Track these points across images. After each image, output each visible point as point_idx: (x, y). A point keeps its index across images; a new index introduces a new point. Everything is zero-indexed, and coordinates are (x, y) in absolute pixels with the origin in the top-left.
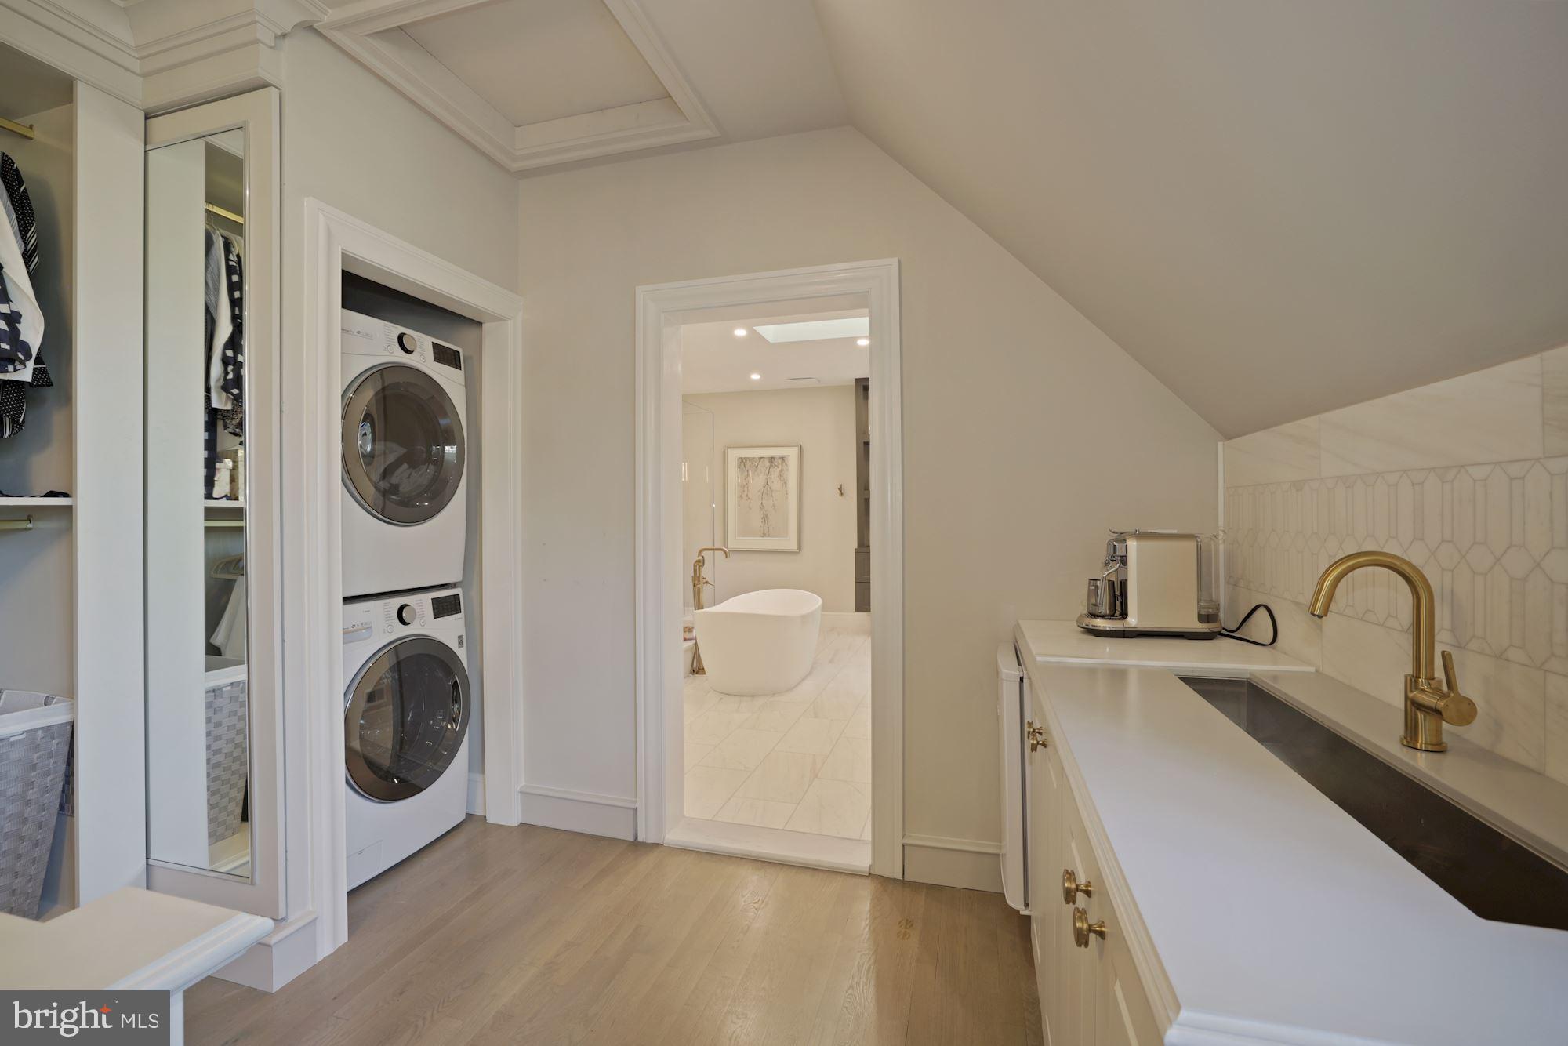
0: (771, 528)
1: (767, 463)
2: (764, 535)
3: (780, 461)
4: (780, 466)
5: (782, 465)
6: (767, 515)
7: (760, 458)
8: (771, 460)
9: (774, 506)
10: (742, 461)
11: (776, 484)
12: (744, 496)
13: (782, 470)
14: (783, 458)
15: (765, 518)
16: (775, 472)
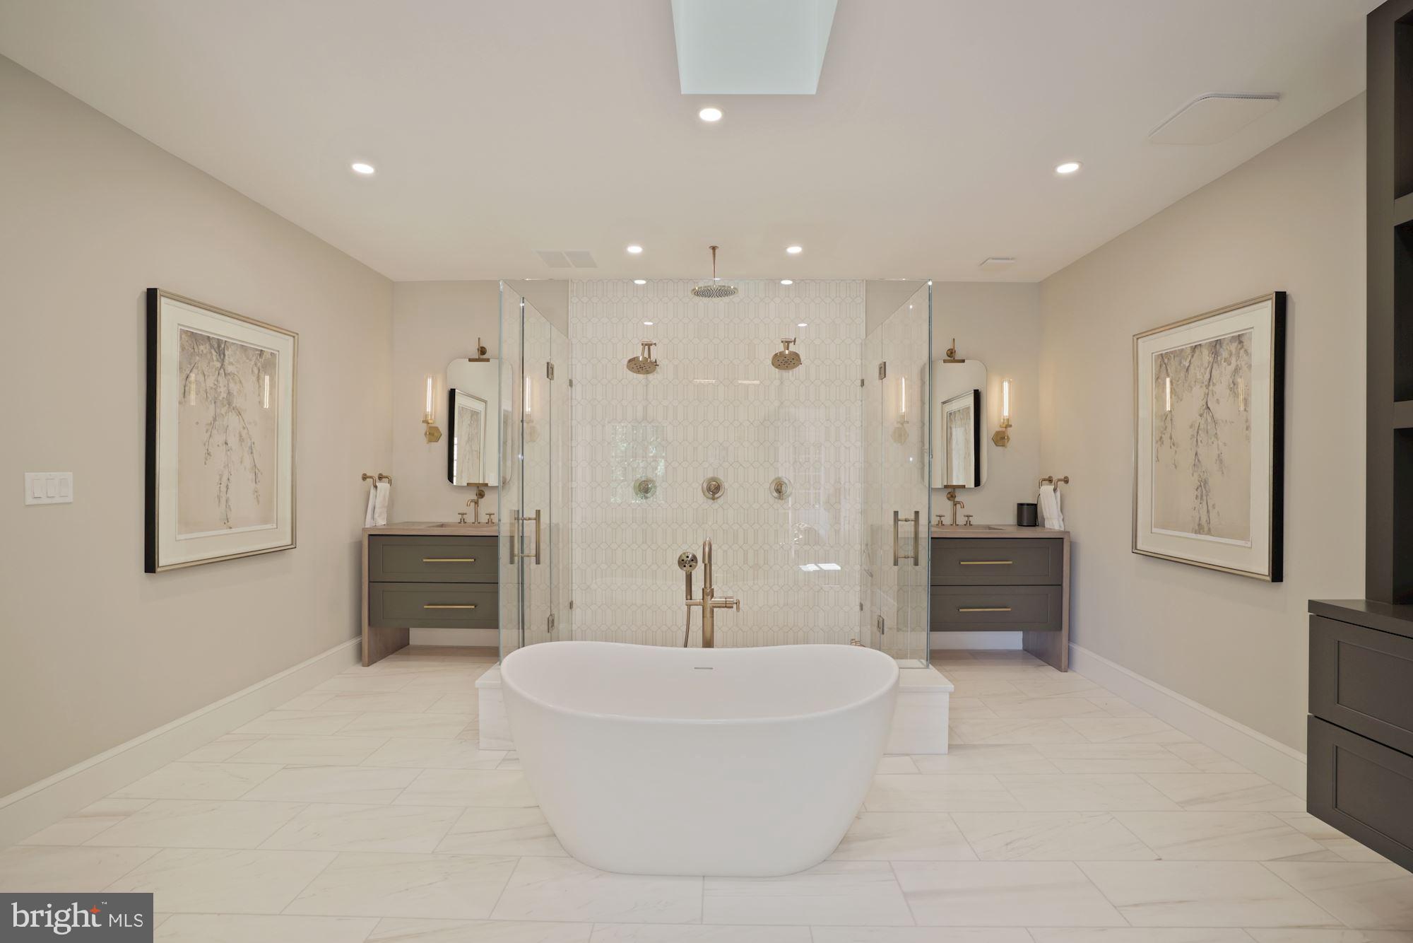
0: (1213, 514)
1: (1206, 356)
2: (1199, 529)
3: (1233, 347)
4: (1233, 360)
5: (1238, 356)
6: (1206, 482)
7: (1194, 348)
8: (1216, 345)
9: (1220, 459)
10: (1163, 360)
11: (1222, 410)
12: (1166, 438)
13: (1237, 370)
14: (1239, 339)
15: (1203, 487)
16: (1223, 374)
